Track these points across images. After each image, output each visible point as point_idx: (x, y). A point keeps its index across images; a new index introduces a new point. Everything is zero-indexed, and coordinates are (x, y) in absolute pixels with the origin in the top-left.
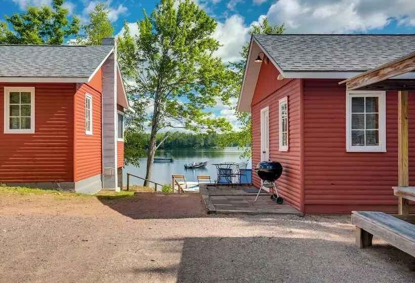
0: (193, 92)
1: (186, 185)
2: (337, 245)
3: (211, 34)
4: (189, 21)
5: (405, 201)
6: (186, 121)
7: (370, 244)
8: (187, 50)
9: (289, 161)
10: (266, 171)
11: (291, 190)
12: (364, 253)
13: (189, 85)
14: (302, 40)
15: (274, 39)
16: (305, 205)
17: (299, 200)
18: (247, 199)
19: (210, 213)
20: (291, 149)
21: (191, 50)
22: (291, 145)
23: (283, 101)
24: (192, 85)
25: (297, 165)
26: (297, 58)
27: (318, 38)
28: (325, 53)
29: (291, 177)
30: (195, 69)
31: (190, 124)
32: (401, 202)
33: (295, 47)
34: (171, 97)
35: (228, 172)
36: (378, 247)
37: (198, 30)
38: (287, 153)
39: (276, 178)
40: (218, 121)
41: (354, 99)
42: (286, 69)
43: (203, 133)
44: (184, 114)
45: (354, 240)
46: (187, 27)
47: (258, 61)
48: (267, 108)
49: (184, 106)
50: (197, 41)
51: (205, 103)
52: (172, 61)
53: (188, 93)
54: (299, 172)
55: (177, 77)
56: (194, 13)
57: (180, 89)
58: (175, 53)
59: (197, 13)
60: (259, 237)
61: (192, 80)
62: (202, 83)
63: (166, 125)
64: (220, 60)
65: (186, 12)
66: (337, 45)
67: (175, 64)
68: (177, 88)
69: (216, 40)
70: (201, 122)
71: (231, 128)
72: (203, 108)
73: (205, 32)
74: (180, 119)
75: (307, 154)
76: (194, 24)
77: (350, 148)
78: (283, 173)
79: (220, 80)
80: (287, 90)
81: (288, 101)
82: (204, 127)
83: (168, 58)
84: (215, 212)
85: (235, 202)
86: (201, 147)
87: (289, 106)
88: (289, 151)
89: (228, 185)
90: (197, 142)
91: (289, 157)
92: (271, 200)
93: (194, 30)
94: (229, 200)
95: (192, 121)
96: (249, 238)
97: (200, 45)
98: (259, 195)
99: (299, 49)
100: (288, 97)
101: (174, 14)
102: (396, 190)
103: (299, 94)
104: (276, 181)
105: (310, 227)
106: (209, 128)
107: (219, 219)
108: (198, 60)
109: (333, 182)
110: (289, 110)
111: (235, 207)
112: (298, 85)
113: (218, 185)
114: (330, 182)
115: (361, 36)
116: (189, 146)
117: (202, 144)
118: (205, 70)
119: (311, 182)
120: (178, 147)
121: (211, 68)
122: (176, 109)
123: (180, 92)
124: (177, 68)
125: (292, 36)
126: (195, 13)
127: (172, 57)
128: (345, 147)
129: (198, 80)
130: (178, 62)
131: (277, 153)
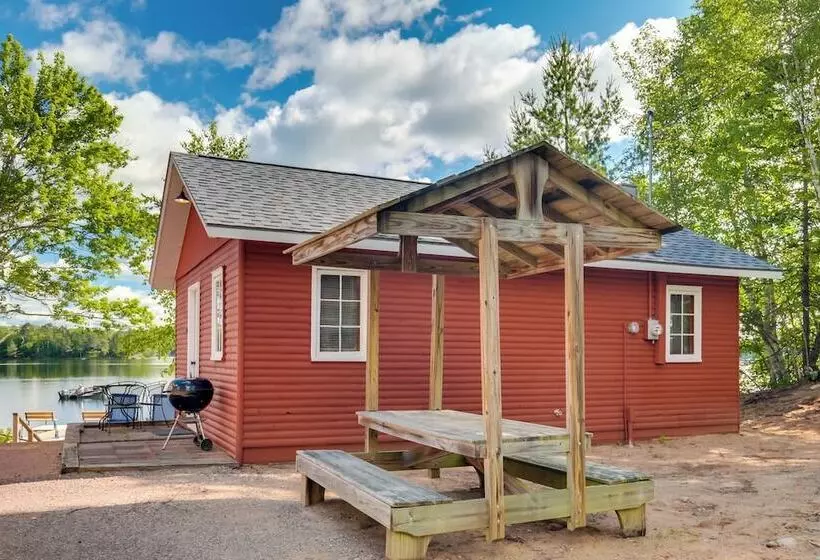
0: (73, 245)
1: (57, 432)
2: (271, 505)
3: (110, 135)
4: (62, 104)
5: (374, 434)
6: (56, 303)
7: (322, 499)
8: (58, 161)
9: (225, 378)
10: (183, 394)
11: (225, 426)
12: (308, 513)
13: (62, 232)
14: (256, 173)
15: (209, 165)
16: (244, 449)
17: (234, 441)
18: (150, 446)
19: (65, 472)
20: (227, 357)
21: (65, 163)
22: (227, 349)
23: (217, 275)
24: (69, 232)
25: (232, 383)
26: (236, 204)
27: (283, 173)
28: (286, 199)
29: (227, 404)
30: (74, 201)
31: (64, 309)
32: (367, 433)
33: (240, 184)
34: (20, 253)
35: (127, 401)
36: (333, 502)
37: (83, 124)
38: (221, 364)
39: (203, 406)
40: (125, 305)
41: (324, 278)
42: (213, 222)
43: (91, 327)
44: (52, 288)
45: (298, 496)
46: (59, 115)
47: (181, 200)
48: (197, 285)
49: (51, 273)
50: (81, 145)
51: (98, 268)
52: (25, 179)
53: (60, 246)
54: (235, 395)
55: (38, 212)
56: (75, 90)
57: (43, 238)
58: (31, 164)
59: (80, 90)
60: (146, 503)
61: (67, 221)
62: (91, 228)
63: (8, 308)
64: (129, 188)
65: (56, 86)
66: (309, 187)
67: (31, 185)
68: (36, 237)
69: (121, 148)
70: (89, 306)
71: (151, 318)
72: (92, 277)
73: (98, 130)
74: (42, 298)
75: (248, 364)
76: (76, 110)
77: (317, 355)
78: (215, 397)
79: (128, 227)
80: (222, 256)
81: (225, 275)
82: (96, 315)
83: (16, 172)
84: (76, 470)
85: (124, 451)
86: (101, 356)
87: (225, 283)
88: (224, 360)
89: (127, 424)
90: (94, 345)
91: (223, 371)
92: (194, 445)
93: (73, 124)
94: (115, 448)
95: (70, 303)
96: (125, 507)
97: (87, 154)
98: (170, 439)
99: (247, 188)
100: (224, 268)
101: (27, 86)
102: (360, 415)
103: (237, 264)
104: (202, 412)
105: (244, 482)
106: (105, 317)
107: (82, 481)
108: (82, 184)
109: (290, 410)
110: (225, 289)
111: (120, 459)
112: (236, 250)
113: (107, 425)
114: (285, 410)
115: (352, 177)
116: (75, 355)
117: (105, 350)
118: (96, 205)
119: (255, 411)
120: (51, 356)
121: (109, 202)
122: (33, 277)
123: (43, 244)
124: (35, 194)
125: (242, 164)
126: (78, 90)
127: (25, 171)
128: (309, 353)
129: (84, 222)
130: (38, 183)
131: (209, 363)
